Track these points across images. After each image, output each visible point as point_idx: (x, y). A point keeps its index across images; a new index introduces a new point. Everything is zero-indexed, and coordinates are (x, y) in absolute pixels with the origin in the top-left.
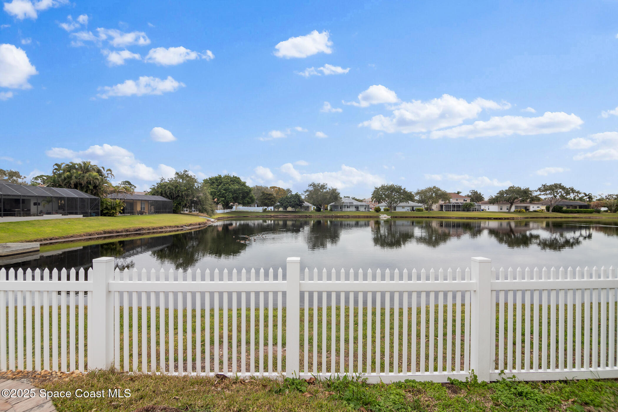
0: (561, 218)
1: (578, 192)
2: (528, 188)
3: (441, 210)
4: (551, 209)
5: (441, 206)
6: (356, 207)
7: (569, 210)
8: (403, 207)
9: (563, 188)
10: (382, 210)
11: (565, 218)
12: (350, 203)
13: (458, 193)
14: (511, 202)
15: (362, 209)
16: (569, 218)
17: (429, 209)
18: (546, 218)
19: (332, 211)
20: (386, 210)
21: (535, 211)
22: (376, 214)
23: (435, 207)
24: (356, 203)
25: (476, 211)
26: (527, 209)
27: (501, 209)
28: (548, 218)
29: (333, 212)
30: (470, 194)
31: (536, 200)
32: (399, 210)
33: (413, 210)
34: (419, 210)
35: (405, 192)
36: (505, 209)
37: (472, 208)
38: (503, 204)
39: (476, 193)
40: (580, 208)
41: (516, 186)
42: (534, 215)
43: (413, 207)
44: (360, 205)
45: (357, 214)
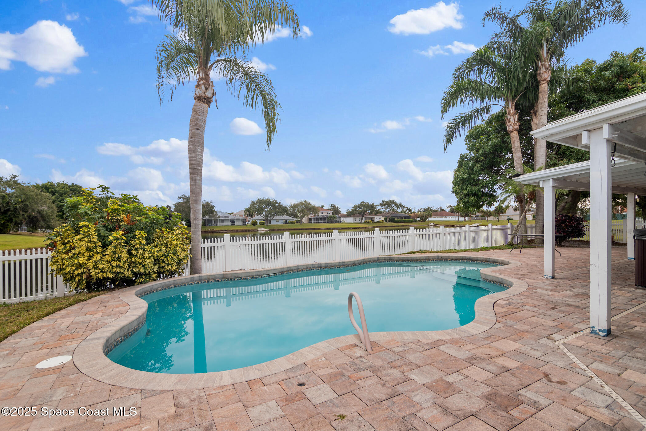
0: (394, 226)
1: (404, 207)
2: (374, 204)
3: (310, 223)
4: (388, 220)
5: (310, 219)
6: (231, 221)
7: (398, 221)
8: (277, 220)
9: (395, 204)
10: (258, 224)
11: (397, 226)
12: (225, 217)
13: (322, 207)
14: (362, 214)
15: (237, 223)
16: (399, 226)
17: (300, 222)
18: (385, 227)
19: (205, 225)
20: (262, 224)
21: (378, 222)
22: (254, 228)
23: (305, 220)
24: (231, 217)
25: (337, 222)
26: (372, 220)
27: (355, 221)
28: (387, 226)
29: (207, 227)
30: (330, 208)
31: (378, 213)
32: (273, 223)
33: (286, 223)
34: (292, 223)
35: (280, 206)
36: (358, 221)
37: (334, 220)
38: (357, 216)
39: (335, 206)
40: (405, 219)
41: (366, 201)
42: (378, 225)
43: (286, 220)
44: (237, 219)
45: (234, 228)
